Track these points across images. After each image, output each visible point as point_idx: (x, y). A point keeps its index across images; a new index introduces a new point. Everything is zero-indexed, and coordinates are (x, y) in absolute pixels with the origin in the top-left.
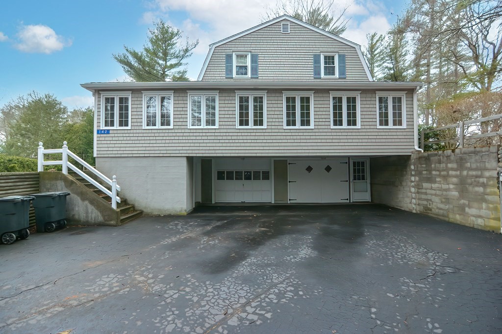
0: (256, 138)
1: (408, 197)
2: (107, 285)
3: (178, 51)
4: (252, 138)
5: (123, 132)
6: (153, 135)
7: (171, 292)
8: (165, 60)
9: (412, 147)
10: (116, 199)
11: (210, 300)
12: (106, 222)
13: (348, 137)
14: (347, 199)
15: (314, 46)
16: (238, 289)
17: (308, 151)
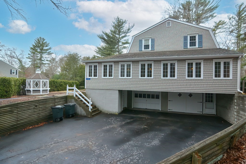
0: (148, 83)
1: (233, 117)
2: (80, 144)
3: (125, 30)
4: (146, 83)
5: (95, 79)
6: (106, 80)
7: (97, 151)
8: (119, 35)
9: (236, 90)
10: (91, 107)
11: (108, 157)
12: (87, 116)
13: (196, 83)
14: (201, 112)
15: (184, 32)
16: (119, 154)
17: (173, 90)
